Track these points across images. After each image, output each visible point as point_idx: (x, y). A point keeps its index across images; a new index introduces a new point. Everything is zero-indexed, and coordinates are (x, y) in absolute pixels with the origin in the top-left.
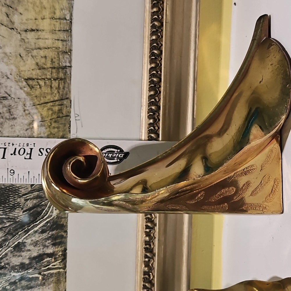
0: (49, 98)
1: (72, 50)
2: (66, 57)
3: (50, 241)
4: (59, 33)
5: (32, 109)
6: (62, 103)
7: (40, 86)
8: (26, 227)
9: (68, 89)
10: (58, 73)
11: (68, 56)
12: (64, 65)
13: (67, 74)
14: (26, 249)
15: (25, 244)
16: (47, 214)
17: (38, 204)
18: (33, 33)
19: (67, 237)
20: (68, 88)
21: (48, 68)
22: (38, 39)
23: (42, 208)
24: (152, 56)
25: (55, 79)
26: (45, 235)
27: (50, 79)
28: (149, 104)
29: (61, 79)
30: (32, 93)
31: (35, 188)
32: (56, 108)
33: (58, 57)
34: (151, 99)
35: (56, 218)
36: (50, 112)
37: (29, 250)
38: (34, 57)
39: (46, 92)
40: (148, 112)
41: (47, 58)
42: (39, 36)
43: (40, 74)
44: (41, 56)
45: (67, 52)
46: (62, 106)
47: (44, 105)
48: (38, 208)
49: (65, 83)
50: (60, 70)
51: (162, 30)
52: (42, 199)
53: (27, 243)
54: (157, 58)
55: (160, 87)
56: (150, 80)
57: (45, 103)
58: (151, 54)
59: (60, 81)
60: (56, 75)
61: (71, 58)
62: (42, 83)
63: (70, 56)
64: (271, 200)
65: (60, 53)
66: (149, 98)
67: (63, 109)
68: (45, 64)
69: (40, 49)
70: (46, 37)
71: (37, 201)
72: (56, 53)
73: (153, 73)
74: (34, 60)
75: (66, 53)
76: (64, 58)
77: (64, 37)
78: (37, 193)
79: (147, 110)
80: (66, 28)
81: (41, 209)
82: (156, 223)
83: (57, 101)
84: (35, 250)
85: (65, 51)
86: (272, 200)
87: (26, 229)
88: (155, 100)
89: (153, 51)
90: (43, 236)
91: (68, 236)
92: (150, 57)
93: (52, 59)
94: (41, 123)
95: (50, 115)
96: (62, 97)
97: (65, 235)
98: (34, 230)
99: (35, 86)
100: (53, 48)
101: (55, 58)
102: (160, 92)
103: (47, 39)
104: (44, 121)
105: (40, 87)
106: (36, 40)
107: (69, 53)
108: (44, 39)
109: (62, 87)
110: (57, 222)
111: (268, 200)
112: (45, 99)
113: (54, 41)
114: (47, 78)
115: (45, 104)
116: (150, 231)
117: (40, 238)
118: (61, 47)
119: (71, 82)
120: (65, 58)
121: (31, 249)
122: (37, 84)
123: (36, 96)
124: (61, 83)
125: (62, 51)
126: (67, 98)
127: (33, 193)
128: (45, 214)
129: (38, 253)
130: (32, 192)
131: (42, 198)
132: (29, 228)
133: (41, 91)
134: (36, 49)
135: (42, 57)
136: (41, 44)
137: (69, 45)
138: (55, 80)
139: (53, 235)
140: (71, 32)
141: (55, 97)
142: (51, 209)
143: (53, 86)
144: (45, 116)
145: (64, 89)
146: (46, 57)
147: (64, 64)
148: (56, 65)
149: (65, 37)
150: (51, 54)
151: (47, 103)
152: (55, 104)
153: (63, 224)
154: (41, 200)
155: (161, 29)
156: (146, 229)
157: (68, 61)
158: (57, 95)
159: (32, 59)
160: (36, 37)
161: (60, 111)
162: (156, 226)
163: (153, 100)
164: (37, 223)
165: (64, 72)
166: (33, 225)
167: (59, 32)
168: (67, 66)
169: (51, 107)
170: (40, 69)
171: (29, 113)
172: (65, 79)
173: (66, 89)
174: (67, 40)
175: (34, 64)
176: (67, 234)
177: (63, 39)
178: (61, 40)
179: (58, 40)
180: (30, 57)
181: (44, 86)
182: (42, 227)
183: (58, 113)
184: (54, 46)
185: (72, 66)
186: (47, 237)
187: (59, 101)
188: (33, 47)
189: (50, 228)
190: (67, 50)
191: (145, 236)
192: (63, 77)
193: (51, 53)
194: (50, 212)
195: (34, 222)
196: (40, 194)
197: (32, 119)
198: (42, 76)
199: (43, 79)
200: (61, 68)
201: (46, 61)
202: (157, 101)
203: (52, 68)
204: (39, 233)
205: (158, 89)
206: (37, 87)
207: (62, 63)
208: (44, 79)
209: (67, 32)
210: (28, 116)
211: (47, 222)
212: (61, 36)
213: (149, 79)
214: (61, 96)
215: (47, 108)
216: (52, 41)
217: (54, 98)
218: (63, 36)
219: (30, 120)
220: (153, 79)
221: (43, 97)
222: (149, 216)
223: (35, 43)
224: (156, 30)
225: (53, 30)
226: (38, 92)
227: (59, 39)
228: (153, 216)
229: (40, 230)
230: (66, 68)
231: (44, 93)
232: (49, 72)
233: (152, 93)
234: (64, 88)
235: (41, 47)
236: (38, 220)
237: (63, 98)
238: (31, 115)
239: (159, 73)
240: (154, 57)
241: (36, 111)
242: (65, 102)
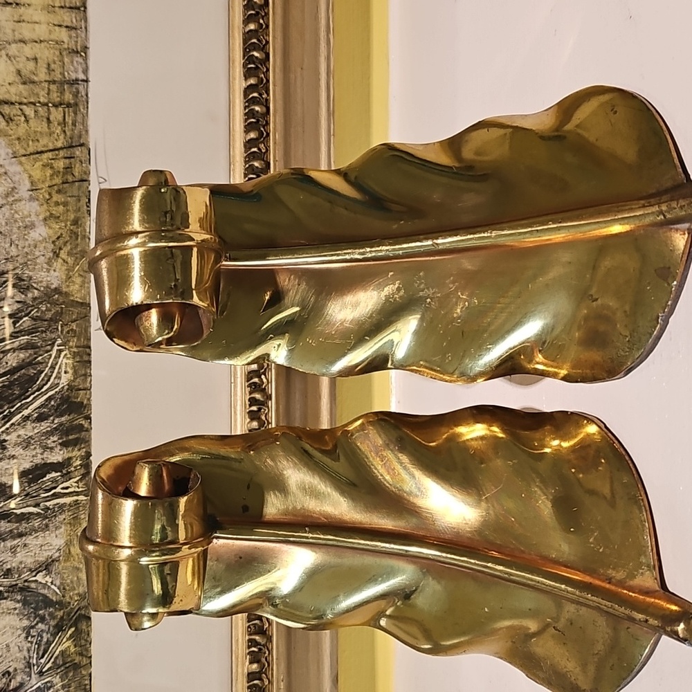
0: (45, 142)
1: (88, 48)
2: (77, 62)
3: (55, 438)
4: (62, 12)
5: (11, 164)
6: (71, 154)
7: (25, 117)
8: (6, 407)
9: (83, 126)
10: (62, 92)
11: (80, 60)
12: (74, 78)
13: (80, 95)
14: (7, 454)
15: (4, 444)
16: (49, 380)
17: (28, 360)
18: (8, 9)
19: (91, 428)
20: (83, 125)
21: (41, 82)
22: (20, 22)
23: (39, 369)
24: (250, 63)
25: (57, 104)
26: (45, 426)
27: (46, 104)
28: (245, 158)
29: (69, 105)
30: (11, 132)
31: (22, 328)
32: (60, 164)
33: (60, 61)
34: (250, 148)
35: (68, 389)
36: (49, 172)
37: (13, 457)
38: (12, 59)
39: (39, 129)
40: (245, 174)
41: (39, 60)
42: (21, 16)
43: (25, 94)
44: (27, 58)
45: (79, 50)
46: (72, 160)
47: (34, 156)
48: (28, 369)
49: (76, 114)
50: (65, 87)
51: (267, 14)
52: (37, 350)
53: (8, 443)
54: (259, 68)
55: (267, 123)
56: (247, 111)
57: (38, 153)
58: (246, 60)
59: (67, 109)
60: (58, 97)
61: (86, 64)
62: (29, 111)
63: (86, 59)
65: (64, 53)
66: (245, 146)
67: (75, 166)
68: (34, 74)
69: (23, 41)
70: (36, 18)
71: (28, 355)
72: (57, 53)
73: (253, 97)
74: (13, 64)
75: (77, 52)
76: (72, 62)
77: (72, 22)
78: (26, 337)
79: (243, 171)
80: (76, 3)
81: (35, 372)
82: (271, 394)
83: (61, 148)
84: (26, 456)
85: (75, 50)
87: (5, 414)
88: (259, 149)
89: (252, 53)
90: (42, 428)
91: (92, 426)
92: (245, 65)
93: (49, 65)
94: (31, 193)
95: (48, 179)
96: (72, 142)
97: (86, 426)
98: (23, 415)
99: (15, 118)
100: (50, 42)
101: (55, 63)
102: (268, 135)
103: (37, 23)
104: (36, 190)
105: (27, 121)
106: (15, 23)
107: (83, 54)
108: (31, 23)
109: (70, 122)
110: (69, 397)
112: (37, 144)
113: (51, 27)
114: (39, 102)
115: (37, 155)
116: (259, 410)
117: (36, 431)
118: (66, 41)
119: (87, 111)
120: (75, 62)
121: (17, 454)
122: (19, 113)
123: (19, 139)
124: (69, 112)
125: (69, 48)
126: (82, 145)
127: (18, 337)
128: (44, 382)
129: (32, 462)
130: (15, 335)
131: (38, 347)
132: (12, 410)
133: (28, 128)
134: (15, 42)
135: (28, 59)
136: (26, 32)
137: (81, 37)
138: (55, 106)
139: (61, 424)
140: (84, 11)
141: (56, 140)
142: (56, 371)
143: (52, 118)
144: (39, 180)
145: (75, 126)
146: (36, 59)
147: (74, 76)
148: (58, 77)
149: (74, 21)
150: (45, 53)
151: (42, 152)
152: (57, 155)
153: (83, 403)
154: (35, 354)
155: (265, 12)
156: (250, 406)
157: (80, 70)
158: (62, 137)
159: (9, 62)
160: (16, 19)
161: (68, 170)
162: (271, 399)
163: (255, 149)
164: (28, 400)
165: (74, 90)
166: (19, 404)
167: (62, 11)
168: (80, 78)
169: (50, 161)
170: (24, 83)
171: (6, 173)
172: (76, 105)
173: (79, 126)
174: (79, 27)
175: (13, 72)
176: (90, 422)
177: (69, 25)
178: (67, 27)
179: (60, 26)
180: (4, 57)
181: (35, 117)
182: (39, 407)
183: (64, 174)
184: (52, 37)
185: (90, 79)
186: (49, 429)
187: (65, 150)
188: (10, 38)
189: (56, 410)
190: (79, 48)
191: (248, 420)
192: (73, 101)
193: (46, 52)
194: (55, 378)
195: (23, 397)
196: (32, 340)
197: (12, 185)
198: (30, 97)
199: (31, 103)
200: (67, 83)
201: (36, 68)
202: (263, 151)
203: (49, 82)
204: (34, 422)
205: (264, 128)
206: (20, 120)
207: (69, 74)
208: (34, 104)
209: (77, 11)
210: (4, 178)
211: (50, 399)
212: (66, 18)
213: (245, 109)
214: (70, 140)
215: (41, 163)
216: (47, 28)
217: (55, 142)
218: (68, 18)
219: (8, 188)
220: (253, 107)
221: (32, 140)
222: (256, 380)
223: (14, 31)
224: (256, 12)
225: (49, 5)
226: (22, 130)
227: (62, 24)
228: (265, 380)
229: (36, 415)
230: (78, 84)
231: (35, 132)
232: (43, 90)
233: (252, 135)
234: (74, 124)
235: (27, 39)
236: (29, 393)
237: (74, 144)
238: (9, 177)
239: (263, 96)
240: (253, 66)
241: (19, 168)
242: (77, 153)
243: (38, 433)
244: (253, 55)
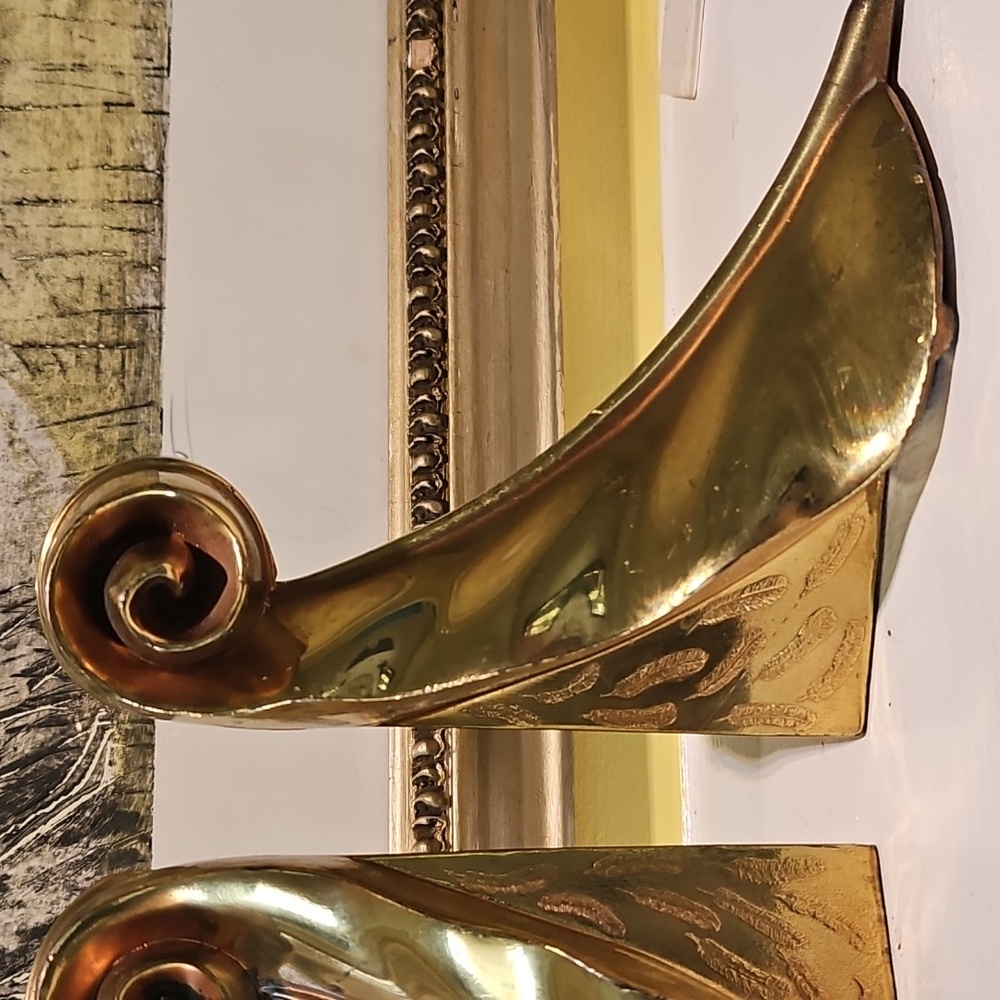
0: (97, 403)
1: (164, 259)
2: (145, 280)
3: (90, 873)
4: (124, 209)
5: (37, 437)
6: (131, 419)
7: (61, 366)
8: (10, 822)
9: (153, 375)
10: (121, 327)
11: (150, 277)
12: (140, 305)
13: (149, 329)
14: (10, 899)
15: (5, 882)
16: (83, 776)
17: (50, 744)
18: (42, 208)
19: (151, 857)
20: (153, 372)
21: (89, 312)
22: (58, 226)
23: (67, 758)
24: (416, 266)
25: (112, 344)
26: (73, 852)
27: (95, 346)
28: (411, 411)
29: (130, 345)
30: (38, 389)
31: (42, 692)
32: (114, 435)
33: (119, 281)
34: (417, 396)
35: (113, 792)
36: (95, 447)
37: (20, 904)
38: (45, 280)
39: (82, 383)
40: (409, 436)
41: (86, 281)
42: (61, 218)
43: (62, 331)
44: (68, 278)
45: (149, 263)
46: (134, 427)
47: (73, 423)
48: (50, 759)
49: (141, 357)
50: (126, 318)
51: (443, 191)
52: (66, 727)
53: (11, 880)
54: (431, 272)
55: (445, 356)
56: (412, 339)
57: (79, 419)
58: (411, 262)
59: (127, 351)
60: (114, 333)
61: (161, 283)
62: (69, 357)
63: (159, 275)
64: (828, 694)
65: (126, 268)
66: (410, 394)
67: (137, 437)
68: (78, 301)
69: (62, 254)
70: (83, 220)
71: (50, 735)
72: (115, 268)
73: (422, 317)
74: (45, 289)
75: (147, 266)
76: (138, 281)
77: (139, 222)
78: (49, 707)
79: (407, 432)
80: (146, 194)
81: (61, 763)
82: (451, 798)
83: (117, 411)
84: (41, 902)
85: (144, 262)
86: (831, 692)
87: (9, 831)
88: (432, 397)
89: (418, 251)
90: (69, 856)
91: (153, 853)
92: (409, 270)
93: (101, 287)
94: (66, 479)
95: (94, 457)
96: (134, 401)
97: (142, 852)
98: (38, 834)
99: (46, 368)
100: (105, 254)
101: (110, 284)
102: (445, 373)
103: (85, 226)
104: (75, 475)
105: (63, 371)
106: (50, 229)
107: (155, 268)
108: (76, 227)
109: (133, 370)
110: (115, 804)
111: (815, 692)
112: (77, 405)
113: (107, 232)
114: (84, 343)
115: (78, 422)
116: (432, 823)
117: (59, 861)
118: (128, 249)
119: (160, 353)
120: (142, 281)
121: (25, 900)
122: (52, 359)
123: (49, 398)
124: (130, 356)
125: (133, 261)
126: (149, 404)
127: (35, 707)
128: (75, 780)
129: (50, 912)
130: (31, 703)
131: (66, 723)
132: (21, 826)
133: (65, 382)
134: (50, 255)
135: (69, 280)
136: (67, 240)
137: (154, 244)
138: (110, 347)
139: (101, 850)
140: (160, 206)
141: (109, 398)
142: (95, 761)
143: (103, 365)
144: (79, 459)
145: (140, 375)
146: (81, 279)
147: (139, 301)
148: (115, 304)
149: (143, 220)
150: (97, 270)
151: (85, 417)
152: (109, 421)
153: (138, 814)
154: (62, 733)
155: (441, 188)
156: (417, 816)
157: (151, 292)
158: (118, 393)
159: (39, 285)
160: (52, 223)
161: (127, 442)
162: (451, 805)
163: (424, 397)
164: (47, 810)
165: (140, 322)
166: (33, 816)
167: (125, 207)
168: (150, 305)
169: (97, 431)
170: (62, 315)
171: (27, 451)
172: (143, 344)
173: (146, 376)
174: (149, 229)
175: (44, 300)
176: (150, 846)
177: (135, 227)
178: (131, 230)
179: (120, 229)
180: (33, 278)
181: (76, 365)
182: (65, 821)
183: (119, 450)
184: (108, 246)
185: (166, 305)
186: (80, 857)
187: (122, 413)
188: (42, 249)
189: (93, 826)
190: (149, 259)
191: (414, 841)
192: (137, 339)
193: (98, 268)
194: (93, 773)
195: (39, 805)
196: (58, 711)
197: (36, 469)
198: (70, 335)
199: (71, 344)
200: (129, 313)
201: (81, 292)
202: (438, 399)
203: (101, 312)
204: (55, 846)
205: (439, 363)
206: (53, 370)
207: (132, 298)
208: (76, 346)
209: (147, 206)
210: (24, 458)
211: (83, 807)
212: (130, 218)
213: (410, 337)
214: (130, 398)
215: (84, 434)
216: (100, 233)
217: (107, 401)
218: (134, 216)
219: (30, 473)
220: (419, 332)
221: (71, 400)
222: (426, 772)
223: (49, 239)
224: (425, 188)
225: (104, 200)
226: (55, 385)
227: (123, 225)
228: (440, 772)
229: (59, 834)
230: (147, 313)
231: (76, 387)
232: (91, 323)
233: (420, 375)
234: (138, 373)
235: (68, 250)
236: (50, 797)
237: (137, 404)
238: (32, 456)
239: (438, 315)
240: (420, 269)
241: (48, 443)
242: (142, 416)
243: (62, 863)
244: (420, 253)
